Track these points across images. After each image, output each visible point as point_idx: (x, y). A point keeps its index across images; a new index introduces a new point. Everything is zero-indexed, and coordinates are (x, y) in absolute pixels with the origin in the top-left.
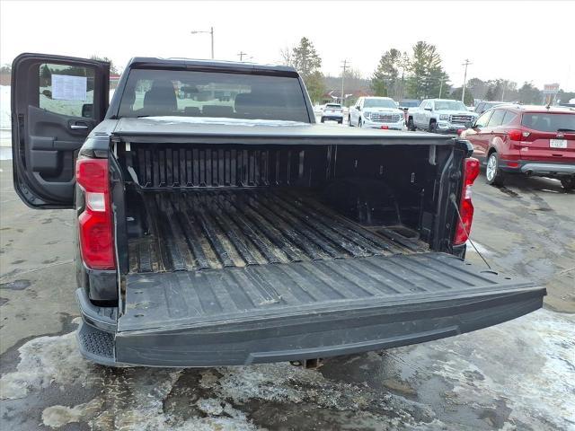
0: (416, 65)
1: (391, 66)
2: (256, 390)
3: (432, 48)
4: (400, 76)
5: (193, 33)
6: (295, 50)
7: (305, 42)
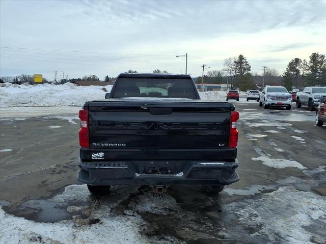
0: (312, 67)
1: (295, 68)
2: (149, 209)
3: (323, 56)
4: (301, 74)
5: (177, 56)
6: (235, 62)
7: (241, 57)
